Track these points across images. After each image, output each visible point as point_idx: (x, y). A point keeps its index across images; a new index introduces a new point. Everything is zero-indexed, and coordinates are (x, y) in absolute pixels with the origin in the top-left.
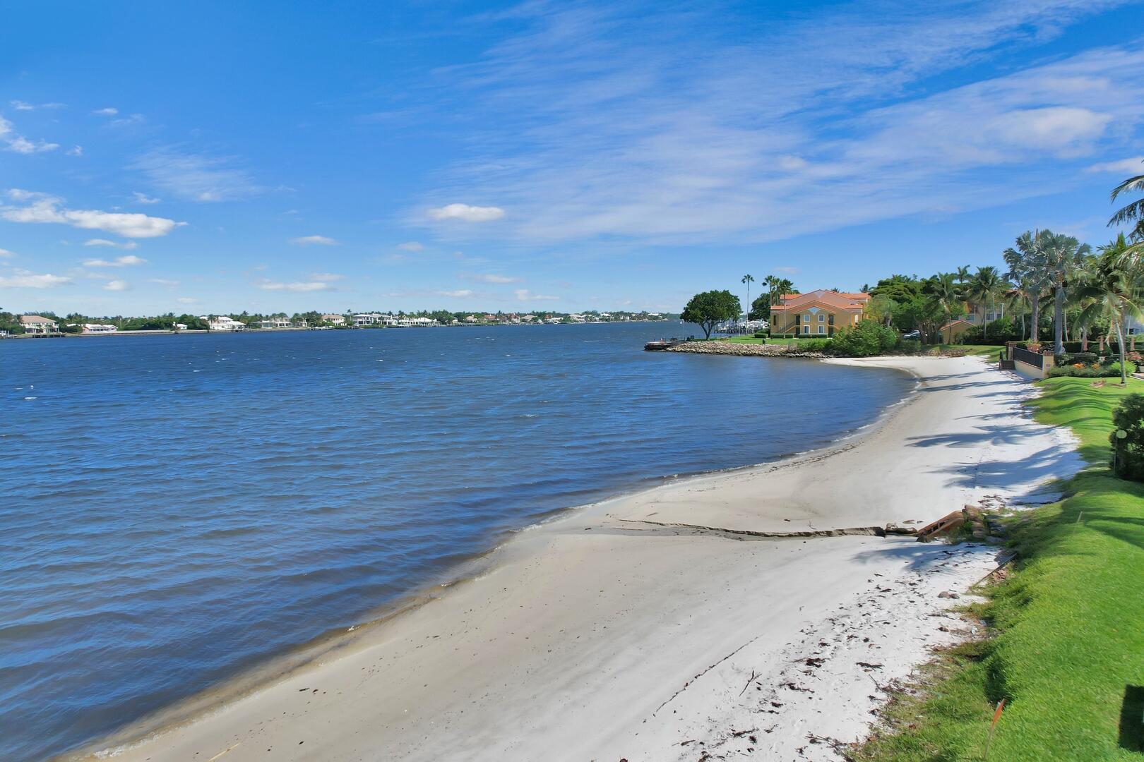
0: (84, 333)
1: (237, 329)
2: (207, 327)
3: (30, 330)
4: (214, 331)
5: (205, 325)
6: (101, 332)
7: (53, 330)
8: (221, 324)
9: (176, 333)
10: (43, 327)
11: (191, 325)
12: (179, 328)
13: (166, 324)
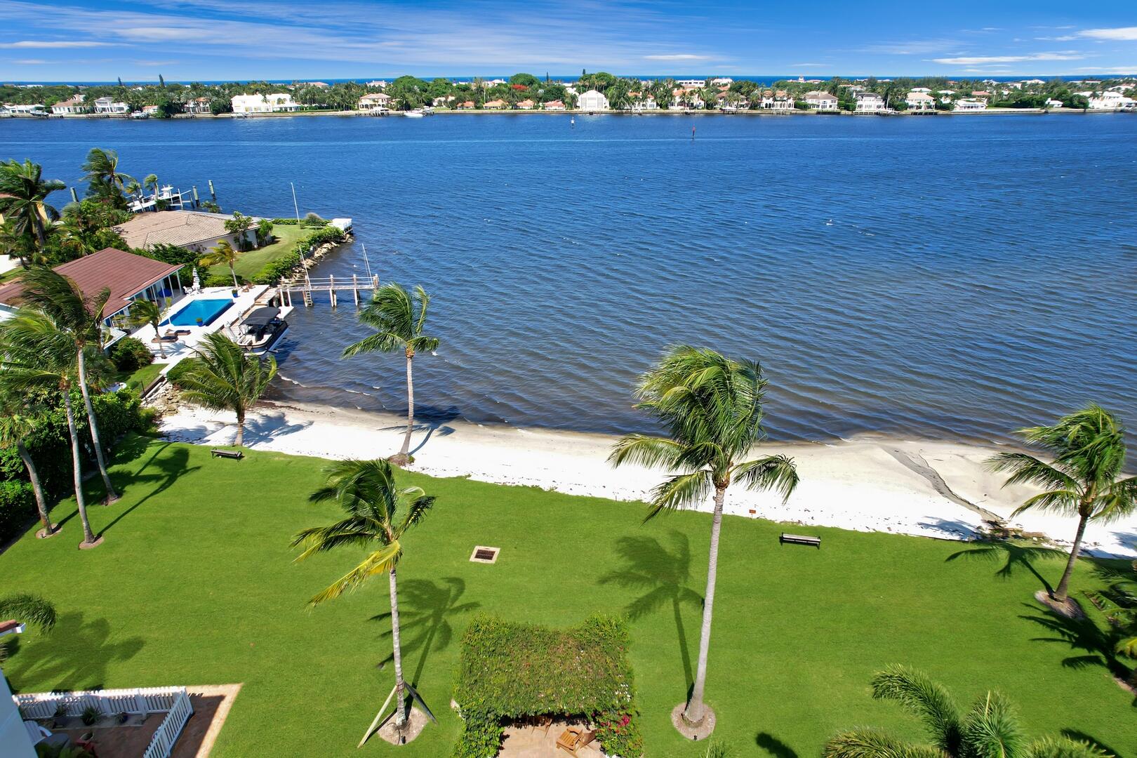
0: (954, 111)
1: (1123, 107)
2: (1085, 105)
3: (911, 107)
4: (1093, 110)
5: (1083, 104)
6: (971, 110)
7: (930, 107)
8: (1105, 101)
9: (1046, 112)
10: (923, 104)
11: (1068, 102)
12: (1052, 106)
13: (1038, 102)
